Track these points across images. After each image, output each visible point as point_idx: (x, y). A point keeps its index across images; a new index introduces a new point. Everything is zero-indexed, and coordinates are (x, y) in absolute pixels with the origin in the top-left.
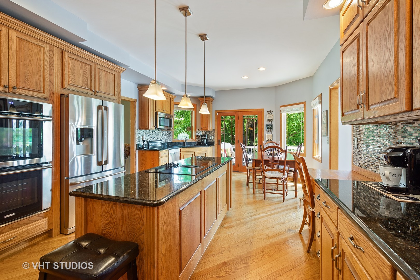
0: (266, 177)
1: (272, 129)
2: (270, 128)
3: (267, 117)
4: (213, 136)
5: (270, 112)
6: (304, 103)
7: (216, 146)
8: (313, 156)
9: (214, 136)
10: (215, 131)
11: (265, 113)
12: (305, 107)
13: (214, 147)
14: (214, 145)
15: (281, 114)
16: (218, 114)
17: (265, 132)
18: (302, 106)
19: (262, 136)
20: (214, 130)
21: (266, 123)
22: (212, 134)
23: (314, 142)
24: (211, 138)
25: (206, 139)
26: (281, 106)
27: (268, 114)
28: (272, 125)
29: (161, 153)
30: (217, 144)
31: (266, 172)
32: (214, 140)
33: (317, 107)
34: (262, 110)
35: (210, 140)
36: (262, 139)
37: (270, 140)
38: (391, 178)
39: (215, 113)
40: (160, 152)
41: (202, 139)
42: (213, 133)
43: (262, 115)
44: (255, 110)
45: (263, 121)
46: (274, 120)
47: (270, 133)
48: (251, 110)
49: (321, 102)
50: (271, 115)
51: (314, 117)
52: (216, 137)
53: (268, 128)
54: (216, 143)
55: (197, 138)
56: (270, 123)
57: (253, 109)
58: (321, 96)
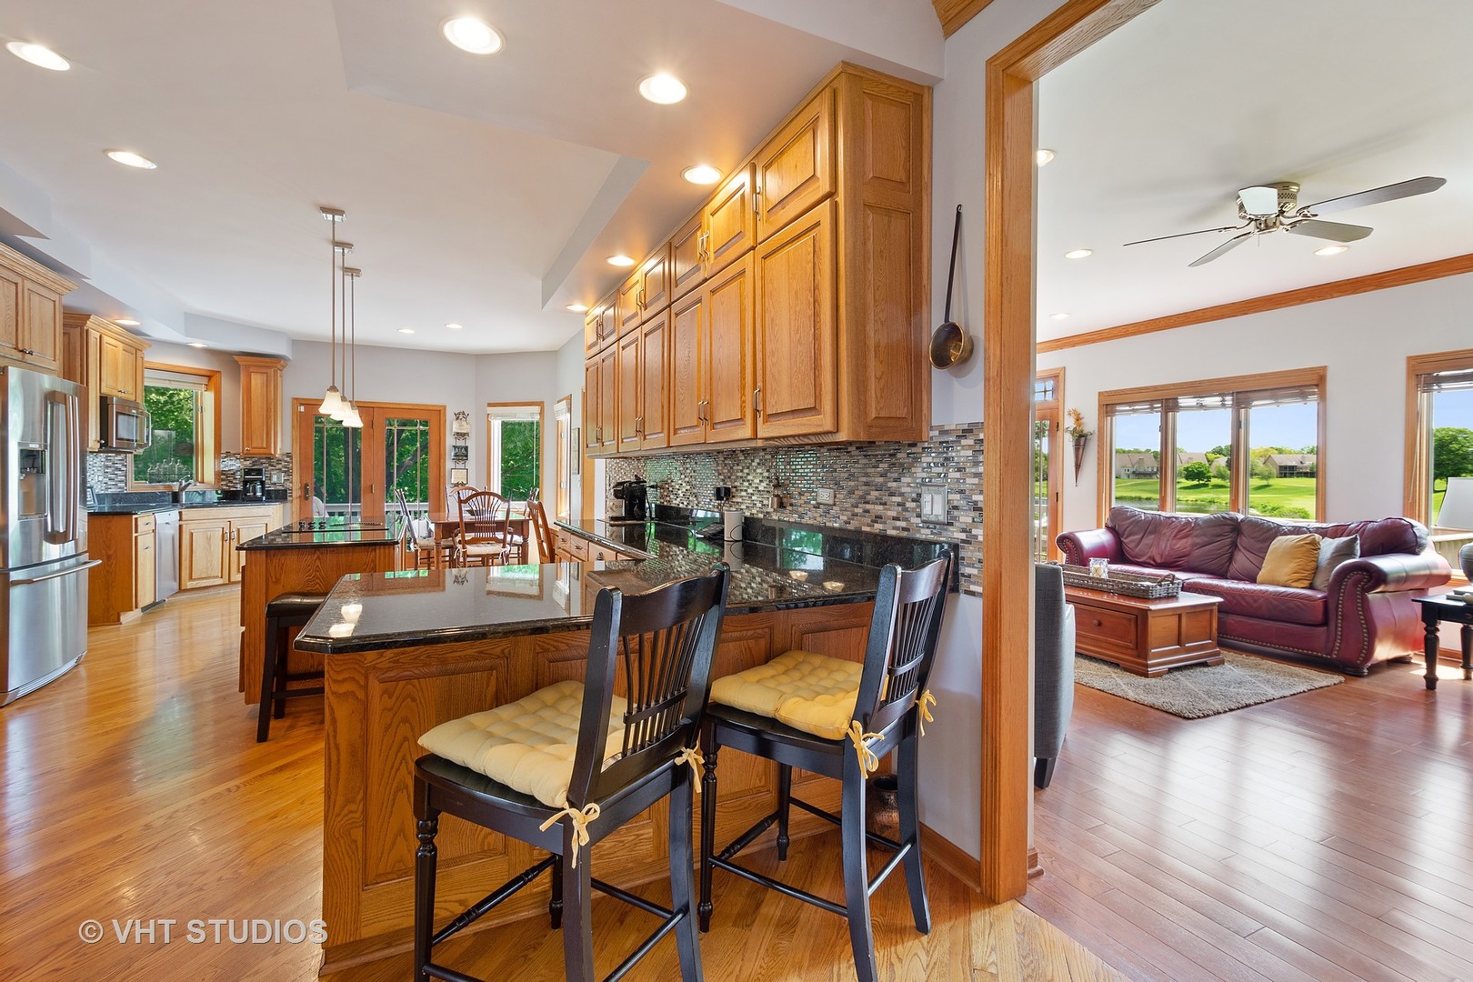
0: (468, 556)
1: (467, 456)
2: (462, 454)
3: (453, 426)
4: (285, 472)
5: (461, 416)
6: (541, 404)
7: (296, 502)
8: (557, 514)
9: (288, 472)
10: (291, 457)
11: (450, 416)
12: (542, 413)
13: (288, 505)
14: (289, 498)
15: (489, 422)
16: (302, 409)
17: (449, 464)
18: (536, 409)
19: (442, 474)
20: (288, 455)
21: (450, 441)
22: (278, 466)
23: (558, 485)
24: (278, 478)
25: (263, 483)
26: (490, 405)
27: (457, 419)
28: (466, 448)
29: (139, 523)
30: (300, 497)
31: (467, 546)
32: (288, 485)
33: (564, 418)
34: (442, 408)
35: (275, 484)
36: (442, 480)
37: (463, 484)
38: (614, 509)
39: (293, 405)
40: (136, 519)
41: (245, 482)
42: (283, 463)
43: (442, 422)
44: (422, 408)
45: (442, 435)
46: (472, 435)
47: (461, 465)
48: (410, 407)
49: (570, 410)
50: (464, 423)
51: (559, 436)
52: (296, 477)
53: (456, 455)
54: (296, 493)
55: (223, 480)
56: (461, 443)
57: (416, 405)
58: (569, 398)
